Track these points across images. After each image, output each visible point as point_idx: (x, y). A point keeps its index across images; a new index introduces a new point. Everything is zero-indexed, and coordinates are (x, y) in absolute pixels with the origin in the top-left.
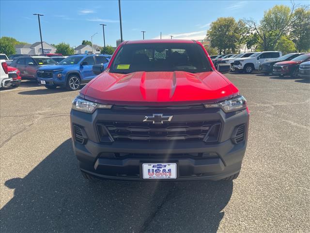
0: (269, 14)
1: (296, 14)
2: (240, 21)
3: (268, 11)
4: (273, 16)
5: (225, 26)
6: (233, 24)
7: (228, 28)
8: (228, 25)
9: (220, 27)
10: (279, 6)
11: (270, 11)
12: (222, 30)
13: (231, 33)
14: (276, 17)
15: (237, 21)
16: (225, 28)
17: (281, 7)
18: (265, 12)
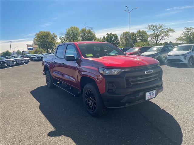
0: (69, 31)
1: (82, 31)
2: (54, 34)
3: (68, 29)
4: (71, 32)
5: (45, 36)
6: (50, 35)
7: (47, 37)
8: (47, 36)
9: (42, 36)
10: (73, 27)
11: (69, 29)
12: (44, 38)
13: (49, 40)
14: (73, 33)
15: (52, 34)
16: (45, 37)
17: (75, 27)
18: (67, 30)
